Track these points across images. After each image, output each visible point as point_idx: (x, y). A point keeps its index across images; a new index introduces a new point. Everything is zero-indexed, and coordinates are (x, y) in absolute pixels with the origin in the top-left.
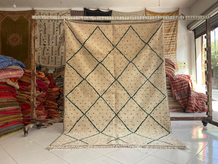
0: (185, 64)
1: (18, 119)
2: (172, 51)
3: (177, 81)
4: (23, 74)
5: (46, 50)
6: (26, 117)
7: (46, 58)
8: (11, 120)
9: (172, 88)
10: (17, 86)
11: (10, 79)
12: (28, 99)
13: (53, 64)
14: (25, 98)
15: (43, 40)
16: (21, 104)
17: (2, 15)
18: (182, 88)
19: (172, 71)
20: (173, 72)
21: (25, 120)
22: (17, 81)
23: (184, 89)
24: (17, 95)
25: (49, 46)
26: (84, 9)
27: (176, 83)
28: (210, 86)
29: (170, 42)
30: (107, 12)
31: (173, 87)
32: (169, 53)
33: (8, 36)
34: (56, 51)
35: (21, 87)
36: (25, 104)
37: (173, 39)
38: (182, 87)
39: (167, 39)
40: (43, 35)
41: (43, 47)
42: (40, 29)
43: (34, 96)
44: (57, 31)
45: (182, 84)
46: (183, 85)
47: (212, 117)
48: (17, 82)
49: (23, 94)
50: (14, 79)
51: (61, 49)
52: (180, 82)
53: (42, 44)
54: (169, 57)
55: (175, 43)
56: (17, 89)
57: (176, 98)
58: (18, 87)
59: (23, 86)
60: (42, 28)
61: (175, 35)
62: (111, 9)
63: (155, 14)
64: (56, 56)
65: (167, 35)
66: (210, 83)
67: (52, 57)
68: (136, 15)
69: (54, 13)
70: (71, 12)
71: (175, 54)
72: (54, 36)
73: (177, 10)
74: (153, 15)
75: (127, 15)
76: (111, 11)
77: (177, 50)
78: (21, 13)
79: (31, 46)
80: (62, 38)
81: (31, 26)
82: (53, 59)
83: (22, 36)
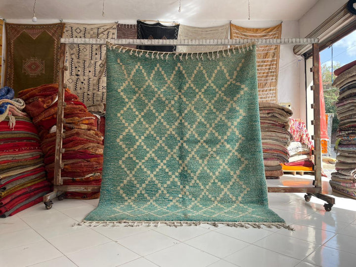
0: (289, 106)
2: (270, 87)
5: (80, 83)
7: (79, 95)
13: (89, 104)
15: (76, 68)
17: (16, 30)
25: (85, 78)
26: (138, 22)
28: (318, 142)
29: (267, 73)
30: (171, 27)
32: (266, 89)
33: (23, 61)
34: (94, 85)
37: (272, 68)
39: (263, 68)
40: (75, 60)
41: (75, 78)
42: (72, 52)
43: (60, 152)
47: (321, 188)
53: (74, 73)
54: (265, 96)
55: (275, 74)
60: (74, 50)
61: (275, 63)
62: (178, 22)
63: (245, 30)
64: (95, 92)
65: (262, 62)
67: (89, 93)
68: (217, 31)
69: (93, 27)
70: (118, 26)
71: (274, 91)
72: (92, 62)
73: (279, 23)
74: (242, 32)
75: (202, 31)
76: (178, 26)
77: (278, 85)
78: (43, 27)
79: (57, 76)
80: (103, 65)
81: (58, 47)
82: (89, 96)
83: (44, 61)
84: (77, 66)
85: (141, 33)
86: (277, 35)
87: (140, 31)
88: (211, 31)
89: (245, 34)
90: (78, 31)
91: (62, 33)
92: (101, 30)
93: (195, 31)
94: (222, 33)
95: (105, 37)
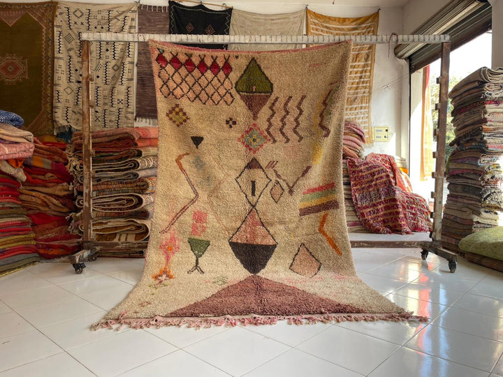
0: (387, 130)
1: (25, 243)
2: (362, 103)
3: (362, 168)
4: (32, 150)
6: (41, 240)
8: (11, 245)
9: (352, 183)
10: (21, 175)
11: (7, 161)
12: (45, 202)
13: (98, 126)
14: (39, 202)
15: (76, 70)
16: (30, 212)
18: (374, 183)
19: (358, 147)
20: (360, 148)
21: (40, 246)
22: (20, 164)
23: (376, 185)
24: (22, 194)
26: (170, 2)
27: (361, 171)
29: (358, 83)
30: (220, 11)
31: (355, 180)
32: (355, 106)
34: (105, 97)
35: (30, 177)
36: (39, 213)
37: (365, 76)
38: (372, 181)
41: (75, 86)
42: (69, 46)
43: (90, 197)
44: (107, 50)
45: (373, 174)
46: (375, 177)
48: (21, 167)
49: (34, 193)
50: (16, 162)
51: (116, 92)
52: (368, 169)
53: (73, 79)
54: (353, 117)
55: (368, 84)
56: (22, 182)
57: (357, 204)
58: (24, 178)
59: (36, 176)
60: (73, 43)
61: (369, 68)
62: (229, 5)
63: (327, 20)
64: (106, 107)
67: (97, 110)
68: (286, 20)
69: (101, 9)
70: (139, 7)
71: (367, 110)
72: (102, 62)
73: (374, 11)
74: (324, 22)
75: (266, 20)
76: (230, 10)
77: (372, 101)
78: (24, 7)
79: (48, 83)
80: (119, 68)
81: (47, 38)
82: (98, 115)
83: (26, 60)
84: (78, 68)
85: (175, 19)
86: (372, 29)
87: (174, 16)
88: (279, 19)
89: (328, 25)
90: (78, 14)
91: (54, 16)
92: (114, 14)
93: (255, 18)
94: (295, 23)
95: (120, 24)
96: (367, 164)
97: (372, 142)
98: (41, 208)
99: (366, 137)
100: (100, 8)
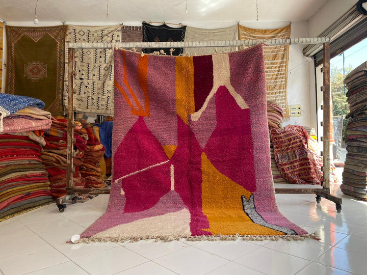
0: (299, 108)
1: (43, 188)
2: (280, 89)
3: (282, 135)
4: (50, 124)
5: (84, 87)
6: (55, 187)
7: (84, 99)
8: (34, 190)
9: (274, 146)
10: (43, 142)
11: (34, 132)
12: (58, 160)
14: (54, 160)
15: (79, 71)
16: (48, 167)
17: (17, 33)
18: (291, 146)
19: (278, 120)
21: (54, 191)
22: (42, 134)
23: (292, 148)
24: (42, 154)
25: (89, 81)
26: (143, 23)
27: (281, 137)
28: (327, 144)
29: (277, 75)
30: (177, 28)
31: (277, 144)
32: (275, 91)
33: (25, 65)
34: (99, 89)
35: (48, 143)
36: (53, 168)
37: (282, 70)
38: (289, 145)
39: (272, 69)
40: (79, 64)
41: (79, 81)
45: (290, 140)
46: (292, 142)
47: (329, 188)
48: (43, 136)
49: (50, 154)
50: (39, 132)
51: (106, 85)
52: (286, 136)
53: (78, 77)
54: (274, 99)
55: (284, 76)
56: (43, 146)
57: (278, 162)
58: (44, 143)
59: (52, 142)
60: (78, 52)
61: (285, 64)
62: (184, 23)
63: (254, 32)
65: (271, 63)
66: (327, 139)
67: (93, 98)
68: (224, 33)
70: (123, 28)
71: (284, 94)
72: (97, 65)
73: (287, 24)
74: (251, 33)
75: (209, 33)
76: (184, 28)
77: (288, 87)
78: (45, 30)
79: (60, 80)
80: (108, 68)
81: (60, 50)
82: (94, 101)
83: (46, 65)
84: (81, 70)
85: (147, 35)
86: (286, 36)
87: (146, 33)
88: (218, 32)
89: (254, 35)
90: (82, 33)
91: (65, 35)
92: (105, 32)
93: (202, 32)
94: (230, 34)
95: (109, 39)
96: (285, 132)
97: (289, 117)
98: (55, 164)
99: (284, 113)
100: (96, 29)
